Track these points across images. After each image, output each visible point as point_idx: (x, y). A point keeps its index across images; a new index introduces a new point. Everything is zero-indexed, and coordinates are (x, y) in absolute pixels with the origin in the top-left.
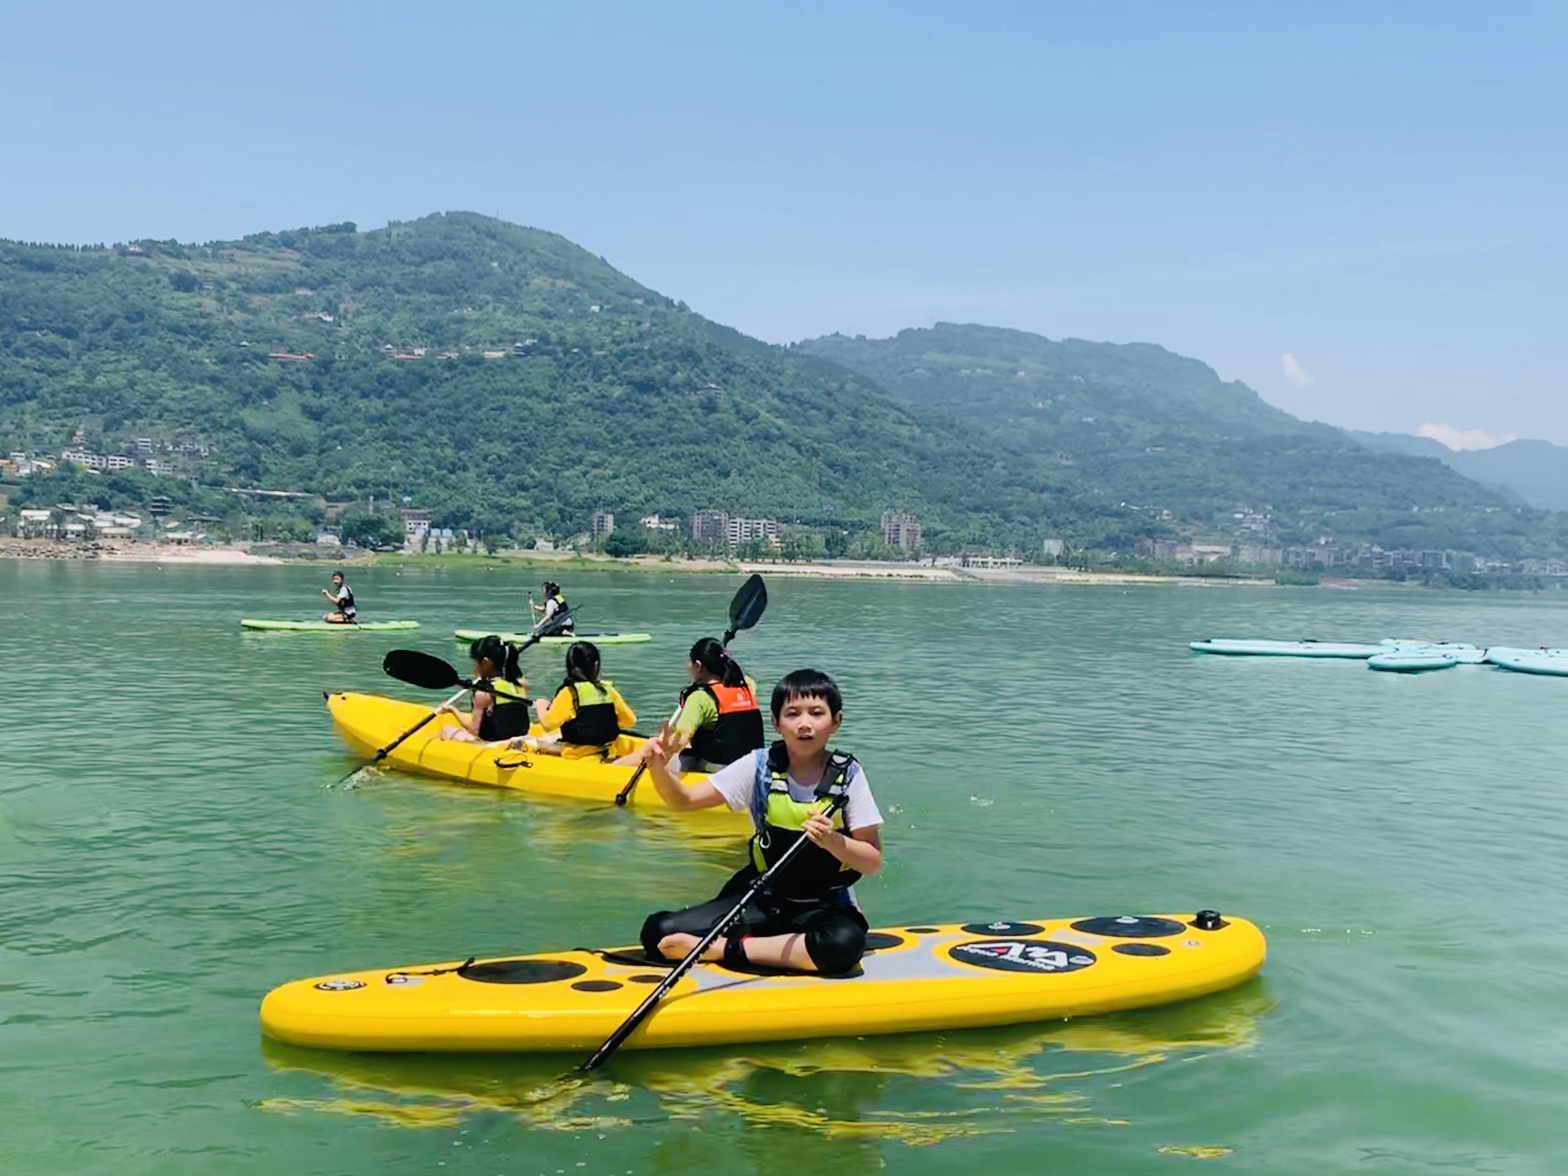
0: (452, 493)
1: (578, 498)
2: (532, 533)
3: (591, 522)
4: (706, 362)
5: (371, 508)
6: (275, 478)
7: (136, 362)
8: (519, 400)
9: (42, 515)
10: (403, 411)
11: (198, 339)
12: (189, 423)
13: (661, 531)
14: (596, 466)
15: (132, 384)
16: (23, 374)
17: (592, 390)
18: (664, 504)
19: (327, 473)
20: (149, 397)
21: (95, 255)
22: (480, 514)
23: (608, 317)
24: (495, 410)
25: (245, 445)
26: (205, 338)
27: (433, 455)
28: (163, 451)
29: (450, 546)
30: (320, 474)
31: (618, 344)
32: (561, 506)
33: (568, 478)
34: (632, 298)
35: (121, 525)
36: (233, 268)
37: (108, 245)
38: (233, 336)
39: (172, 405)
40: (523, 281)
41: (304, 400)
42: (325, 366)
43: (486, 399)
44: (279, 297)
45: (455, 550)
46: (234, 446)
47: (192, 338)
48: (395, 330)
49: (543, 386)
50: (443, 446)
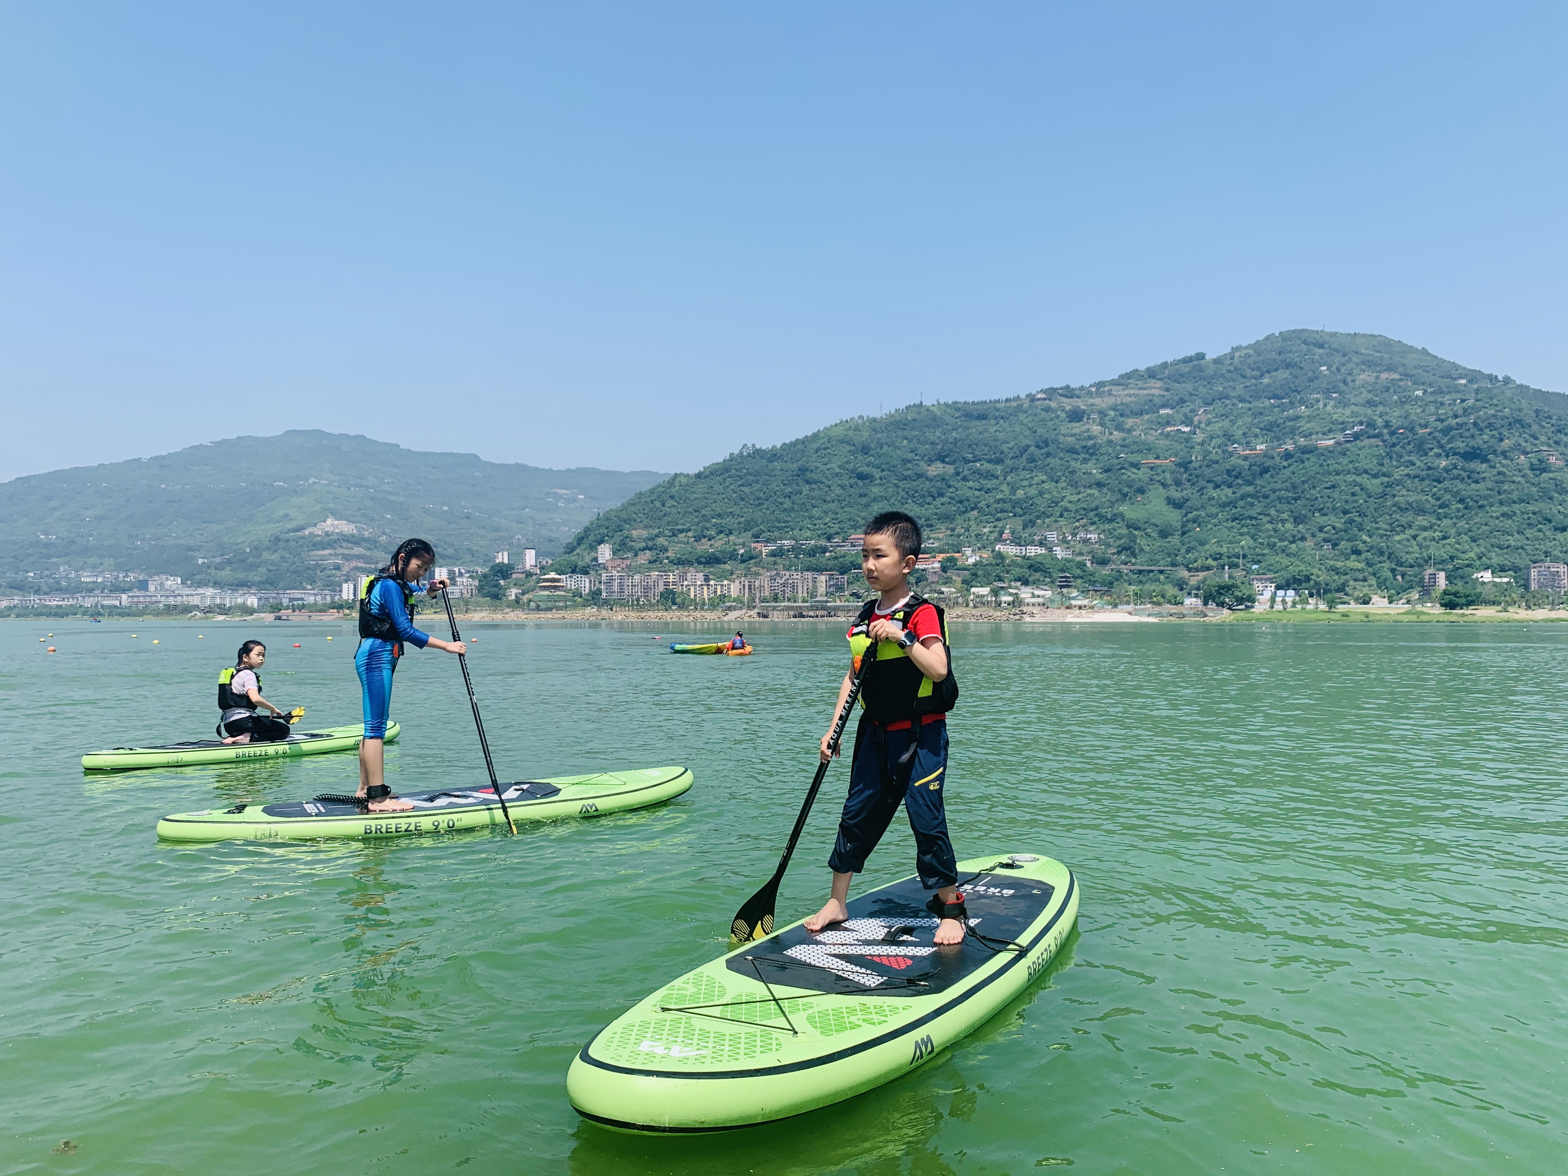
0: (1293, 560)
1: (1410, 559)
2: (1366, 590)
3: (1423, 578)
4: (1535, 427)
5: (1227, 576)
6: (1148, 555)
7: (1044, 478)
8: (1350, 478)
9: (984, 591)
10: (1249, 496)
11: (1087, 456)
12: (1082, 519)
13: (1495, 584)
14: (1425, 529)
15: (1041, 494)
16: (970, 493)
17: (1418, 464)
18: (1495, 559)
19: (1188, 551)
20: (1054, 502)
21: (1014, 404)
22: (1318, 576)
23: (1432, 399)
24: (1329, 488)
25: (1125, 531)
26: (1092, 454)
27: (1275, 530)
28: (1064, 541)
29: (1294, 604)
30: (1183, 550)
31: (1443, 421)
32: (1393, 566)
33: (1399, 542)
34: (1456, 379)
35: (1039, 596)
36: (1110, 401)
37: (1023, 396)
38: (1114, 451)
39: (1070, 506)
40: (1349, 379)
41: (1169, 494)
42: (1185, 465)
43: (1320, 480)
44: (1146, 417)
45: (1299, 607)
46: (1116, 533)
47: (1084, 456)
48: (1241, 432)
49: (1372, 465)
50: (1283, 521)
